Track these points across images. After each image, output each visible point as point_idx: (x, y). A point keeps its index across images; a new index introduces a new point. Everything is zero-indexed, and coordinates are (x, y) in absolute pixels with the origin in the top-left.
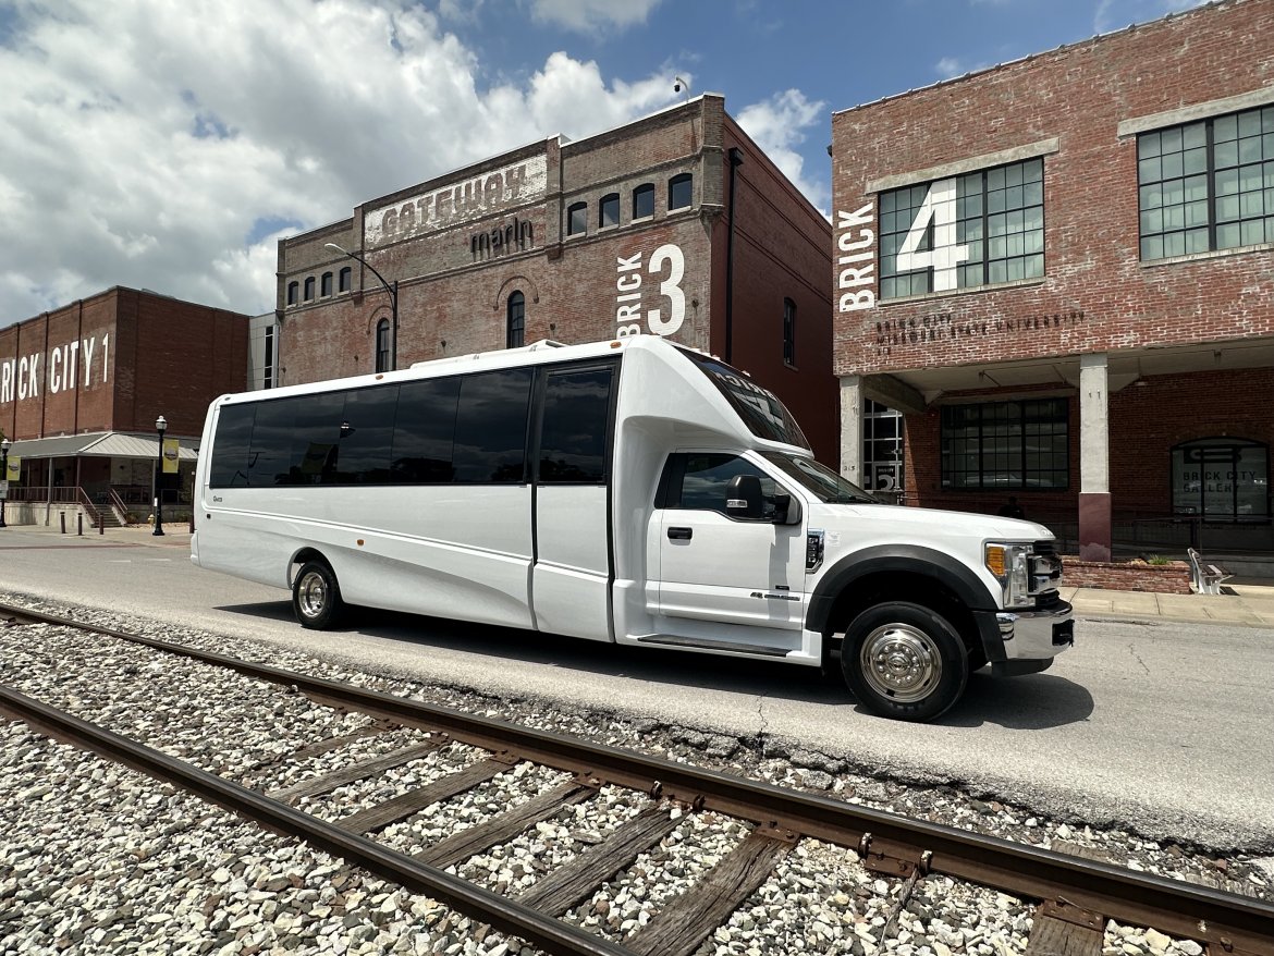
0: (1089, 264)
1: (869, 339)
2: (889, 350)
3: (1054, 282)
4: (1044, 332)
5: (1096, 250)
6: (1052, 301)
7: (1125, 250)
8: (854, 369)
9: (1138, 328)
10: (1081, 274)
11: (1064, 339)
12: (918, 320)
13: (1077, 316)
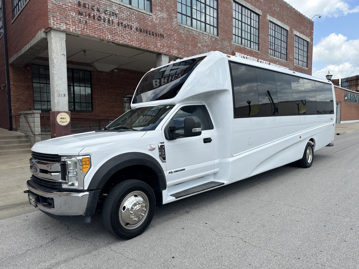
0: (165, 15)
1: (73, 10)
2: (86, 22)
3: (155, 17)
4: (152, 39)
5: (167, 11)
6: (155, 25)
7: (174, 15)
8: (63, 27)
9: (178, 49)
10: (163, 19)
11: (159, 44)
12: (101, 10)
13: (162, 36)
